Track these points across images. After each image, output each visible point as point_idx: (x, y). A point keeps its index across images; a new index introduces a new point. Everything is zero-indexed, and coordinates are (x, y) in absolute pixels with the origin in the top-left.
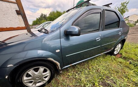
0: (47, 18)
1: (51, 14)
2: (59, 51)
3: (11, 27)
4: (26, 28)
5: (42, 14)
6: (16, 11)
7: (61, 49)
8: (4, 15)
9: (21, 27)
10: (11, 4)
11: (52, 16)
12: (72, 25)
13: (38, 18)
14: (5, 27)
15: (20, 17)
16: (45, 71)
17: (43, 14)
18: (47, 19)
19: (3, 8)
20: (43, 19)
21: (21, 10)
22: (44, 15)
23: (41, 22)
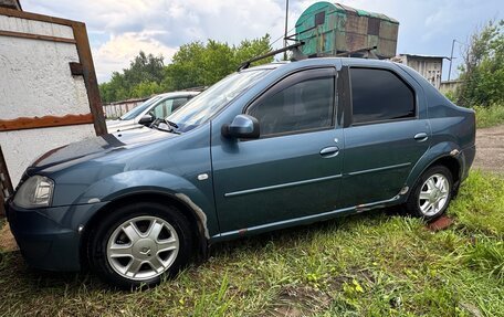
0: (163, 73)
1: (183, 56)
2: (206, 176)
3: (50, 114)
4: (93, 118)
5: (142, 54)
6: (71, 64)
7: (212, 173)
8: (37, 78)
9: (77, 114)
10: (59, 46)
11: (190, 64)
12: (244, 113)
13: (121, 73)
14: (33, 117)
15: (80, 84)
16: (164, 234)
17: (147, 55)
18: (163, 77)
19: (37, 59)
20: (144, 75)
21: (86, 63)
22: (152, 60)
23: (134, 89)
